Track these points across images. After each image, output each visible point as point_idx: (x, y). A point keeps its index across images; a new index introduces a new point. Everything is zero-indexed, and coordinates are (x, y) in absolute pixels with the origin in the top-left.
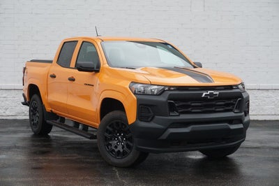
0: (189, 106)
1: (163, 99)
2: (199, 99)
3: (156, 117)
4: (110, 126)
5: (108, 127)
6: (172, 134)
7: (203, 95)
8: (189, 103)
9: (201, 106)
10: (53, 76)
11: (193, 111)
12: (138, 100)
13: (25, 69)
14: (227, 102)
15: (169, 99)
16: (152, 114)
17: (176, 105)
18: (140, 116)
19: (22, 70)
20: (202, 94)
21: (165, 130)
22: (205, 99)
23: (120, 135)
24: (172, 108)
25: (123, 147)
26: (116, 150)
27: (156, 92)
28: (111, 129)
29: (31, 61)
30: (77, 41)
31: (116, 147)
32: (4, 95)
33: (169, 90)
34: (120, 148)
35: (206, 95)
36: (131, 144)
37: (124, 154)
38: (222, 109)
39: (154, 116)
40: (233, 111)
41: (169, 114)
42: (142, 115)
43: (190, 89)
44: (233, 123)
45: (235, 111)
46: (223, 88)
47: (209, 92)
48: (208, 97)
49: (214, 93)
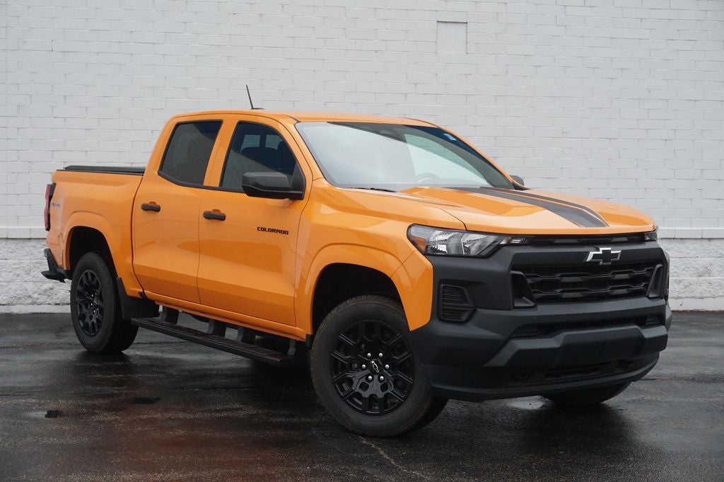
0: (556, 284)
1: (498, 266)
2: (577, 265)
3: (481, 311)
4: (347, 334)
5: (342, 337)
7: (590, 258)
8: (557, 276)
9: (581, 284)
10: (152, 208)
11: (566, 295)
12: (436, 270)
14: (637, 273)
15: (514, 267)
16: (471, 304)
17: (529, 281)
18: (441, 310)
20: (587, 254)
22: (594, 266)
23: (375, 356)
24: (519, 288)
25: (384, 387)
26: (366, 394)
27: (474, 251)
28: (350, 342)
29: (68, 169)
30: (220, 122)
31: (364, 386)
33: (509, 244)
34: (375, 389)
35: (594, 257)
36: (409, 380)
37: (385, 405)
38: (624, 291)
39: (476, 310)
40: (647, 294)
41: (514, 305)
42: (444, 307)
43: (557, 241)
44: (647, 324)
45: (651, 296)
46: (625, 239)
47: (601, 249)
48: (599, 262)
49: (612, 252)
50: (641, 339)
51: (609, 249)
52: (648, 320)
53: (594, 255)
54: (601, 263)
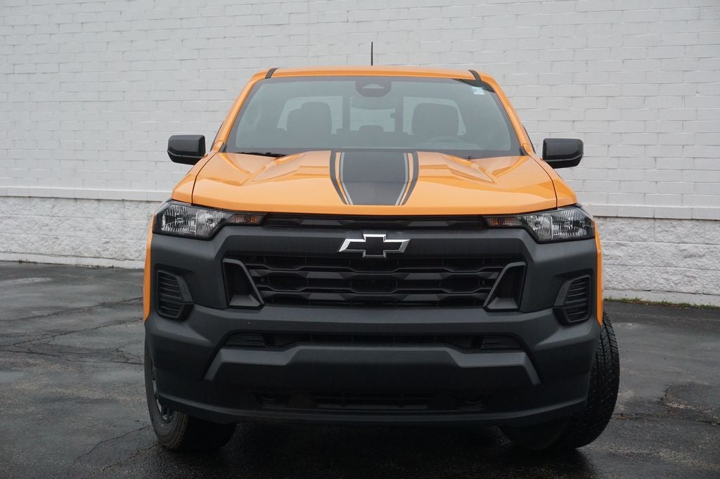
0: (298, 280)
3: (199, 309)
6: (227, 366)
7: (344, 247)
8: (296, 271)
9: (340, 282)
11: (314, 296)
14: (456, 272)
16: (187, 297)
17: (254, 273)
18: (158, 303)
20: (342, 241)
21: (215, 352)
24: (235, 283)
33: (248, 224)
35: (352, 245)
38: (434, 297)
39: (193, 306)
40: (485, 305)
41: (228, 304)
43: (306, 222)
44: (482, 348)
45: (491, 306)
46: (444, 224)
47: (365, 236)
48: (361, 254)
49: (386, 241)
50: (453, 369)
51: (383, 236)
52: (484, 342)
53: (351, 243)
54: (364, 254)
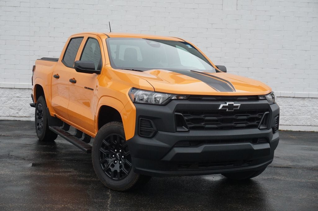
0: (202, 120)
1: (168, 110)
2: (215, 111)
3: (160, 132)
4: (106, 140)
5: (104, 141)
6: (178, 155)
7: (220, 108)
8: (202, 116)
9: (217, 121)
10: (57, 77)
11: (207, 126)
12: (138, 111)
13: (34, 67)
14: (251, 116)
15: (177, 110)
16: (155, 128)
17: (186, 118)
18: (139, 131)
19: (32, 69)
20: (219, 105)
21: (171, 149)
22: (223, 111)
23: (118, 151)
24: (180, 121)
25: (121, 167)
26: (112, 170)
27: (161, 102)
28: (108, 144)
30: (83, 37)
31: (113, 166)
32: (18, 95)
33: (178, 99)
34: (117, 168)
35: (223, 107)
36: (130, 164)
37: (122, 175)
38: (244, 125)
39: (157, 131)
40: (258, 127)
41: (176, 130)
42: (142, 130)
43: (204, 98)
44: (257, 142)
45: (261, 128)
46: (246, 98)
47: (228, 103)
48: (226, 110)
49: (234, 105)
50: (252, 150)
51: (233, 103)
52: (258, 140)
53: (223, 106)
54: (227, 110)
